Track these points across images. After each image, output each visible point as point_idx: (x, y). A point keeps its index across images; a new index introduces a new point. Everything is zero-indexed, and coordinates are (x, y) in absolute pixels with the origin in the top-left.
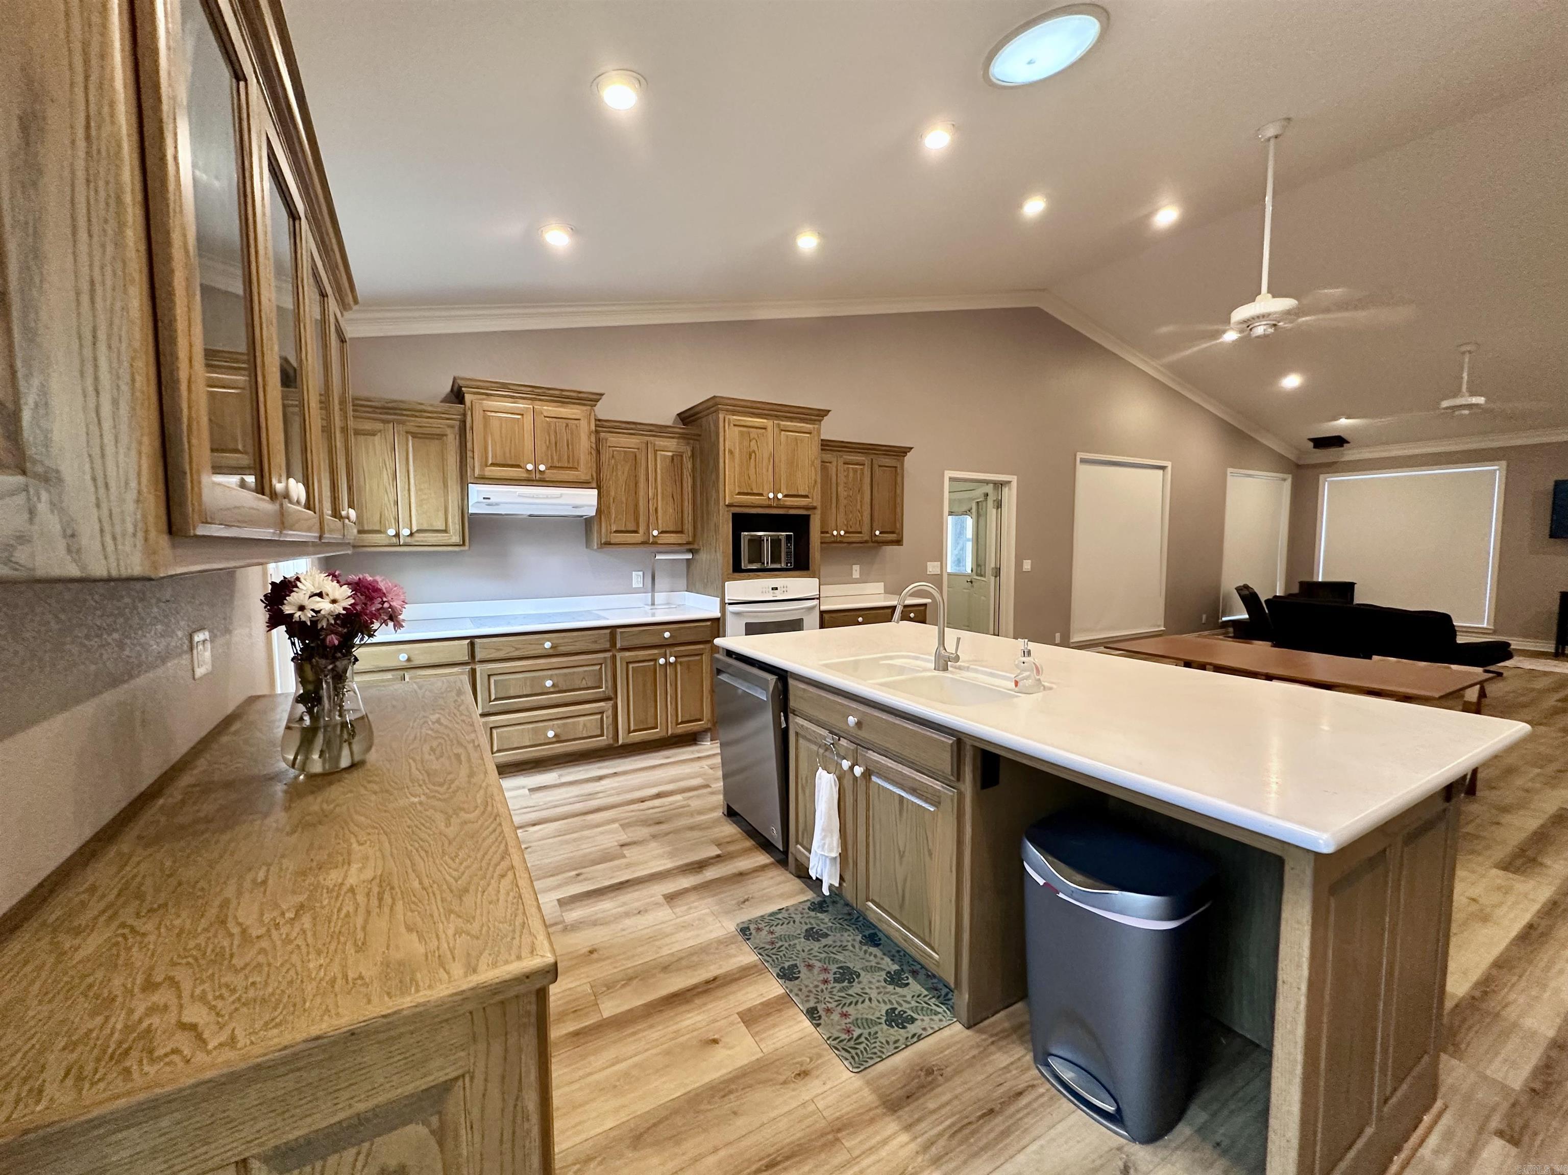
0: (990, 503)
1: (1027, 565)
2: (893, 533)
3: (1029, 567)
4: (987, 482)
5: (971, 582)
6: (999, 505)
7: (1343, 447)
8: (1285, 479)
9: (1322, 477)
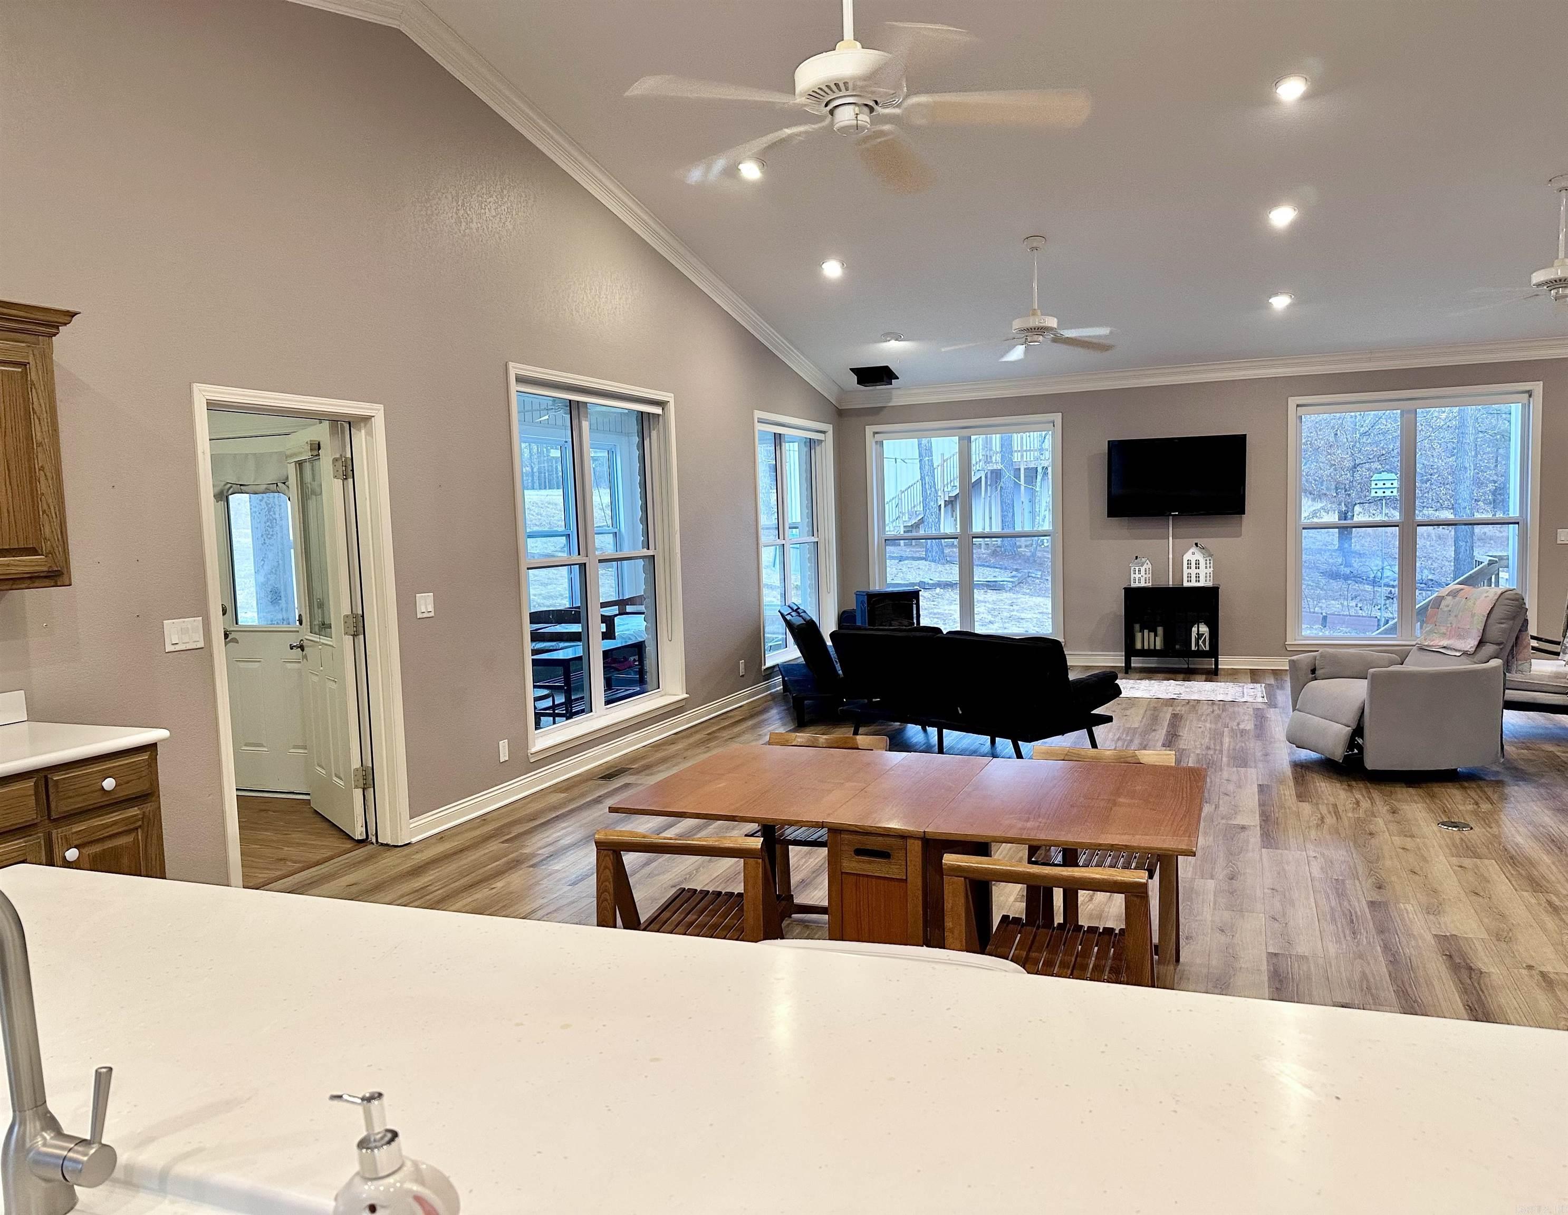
0: (326, 463)
1: (425, 604)
2: (33, 551)
3: (431, 608)
4: (318, 417)
5: (302, 648)
6: (347, 470)
7: (891, 384)
8: (824, 432)
9: (869, 430)
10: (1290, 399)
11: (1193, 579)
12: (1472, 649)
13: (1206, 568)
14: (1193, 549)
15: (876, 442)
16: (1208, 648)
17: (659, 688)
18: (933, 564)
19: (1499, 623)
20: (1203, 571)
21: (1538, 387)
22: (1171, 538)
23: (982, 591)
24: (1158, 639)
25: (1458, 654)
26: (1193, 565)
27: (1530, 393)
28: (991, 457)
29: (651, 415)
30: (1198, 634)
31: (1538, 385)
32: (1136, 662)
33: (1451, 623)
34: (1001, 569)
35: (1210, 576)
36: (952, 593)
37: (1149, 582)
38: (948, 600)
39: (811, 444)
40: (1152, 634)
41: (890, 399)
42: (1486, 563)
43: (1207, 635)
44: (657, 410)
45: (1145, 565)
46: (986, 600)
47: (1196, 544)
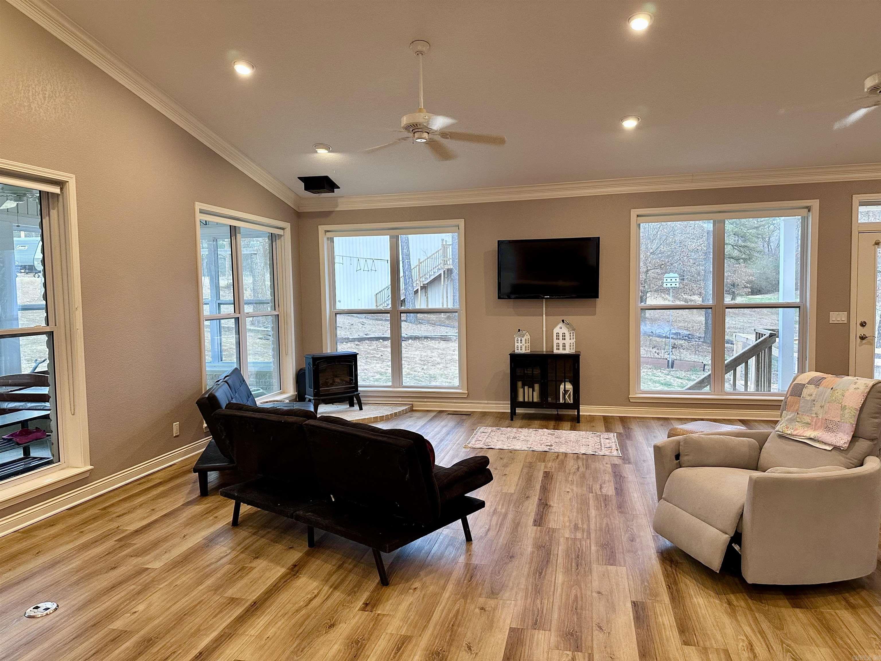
7: (334, 192)
8: (283, 229)
9: (322, 229)
10: (632, 211)
11: (561, 347)
12: (845, 445)
13: (570, 339)
14: (561, 325)
15: (328, 239)
16: (572, 402)
17: (59, 461)
18: (410, 324)
19: (872, 418)
20: (568, 342)
21: (815, 204)
22: (544, 316)
23: (438, 341)
24: (535, 394)
25: (829, 448)
26: (561, 337)
27: (809, 209)
28: (446, 261)
29: (50, 193)
30: (565, 390)
31: (816, 202)
32: (519, 411)
33: (816, 414)
34: (451, 327)
35: (573, 345)
36: (418, 343)
37: (528, 350)
38: (415, 348)
39: (273, 238)
40: (531, 390)
41: (337, 206)
42: (767, 335)
43: (571, 391)
44: (56, 190)
45: (525, 337)
46: (439, 347)
47: (563, 321)
